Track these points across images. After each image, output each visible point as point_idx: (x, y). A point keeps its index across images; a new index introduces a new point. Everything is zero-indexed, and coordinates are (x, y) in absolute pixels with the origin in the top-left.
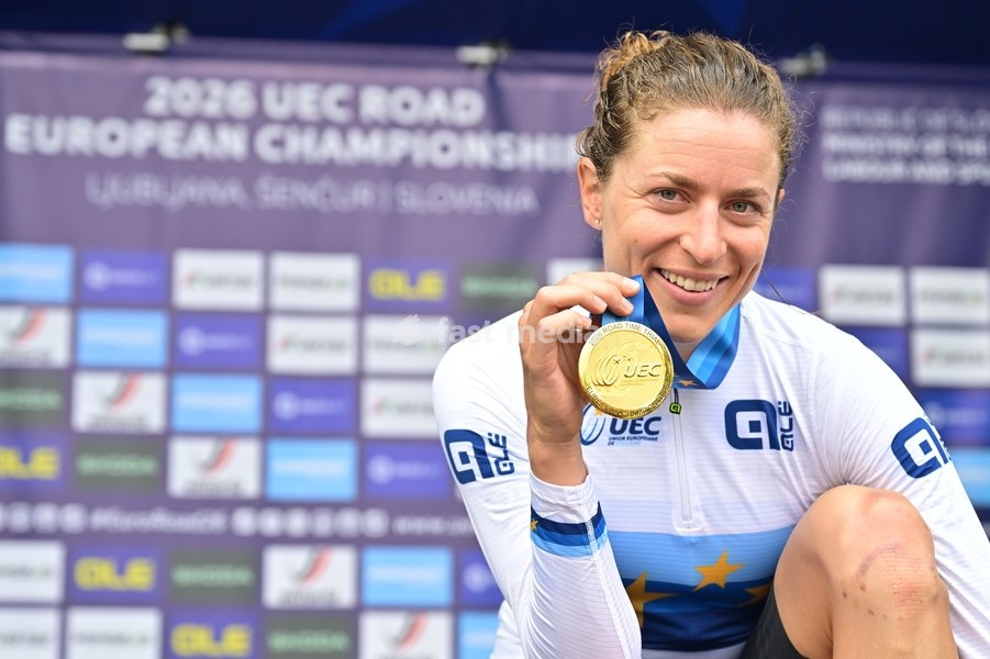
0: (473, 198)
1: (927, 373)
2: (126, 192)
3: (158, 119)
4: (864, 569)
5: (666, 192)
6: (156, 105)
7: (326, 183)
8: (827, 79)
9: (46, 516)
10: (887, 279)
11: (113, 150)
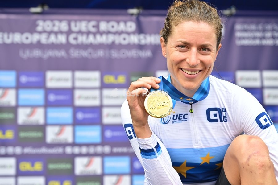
0: (133, 53)
1: (268, 101)
2: (31, 54)
3: (40, 33)
4: (248, 159)
5: (182, 46)
6: (39, 28)
7: (90, 50)
8: (236, 16)
9: (10, 150)
10: (255, 74)
11: (27, 42)
